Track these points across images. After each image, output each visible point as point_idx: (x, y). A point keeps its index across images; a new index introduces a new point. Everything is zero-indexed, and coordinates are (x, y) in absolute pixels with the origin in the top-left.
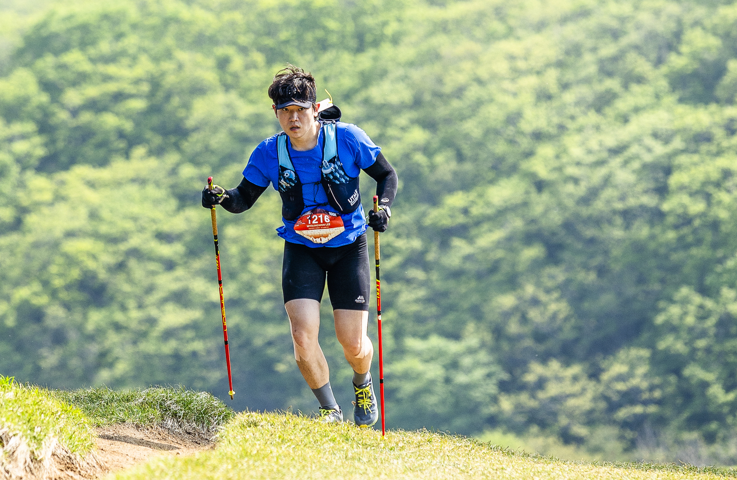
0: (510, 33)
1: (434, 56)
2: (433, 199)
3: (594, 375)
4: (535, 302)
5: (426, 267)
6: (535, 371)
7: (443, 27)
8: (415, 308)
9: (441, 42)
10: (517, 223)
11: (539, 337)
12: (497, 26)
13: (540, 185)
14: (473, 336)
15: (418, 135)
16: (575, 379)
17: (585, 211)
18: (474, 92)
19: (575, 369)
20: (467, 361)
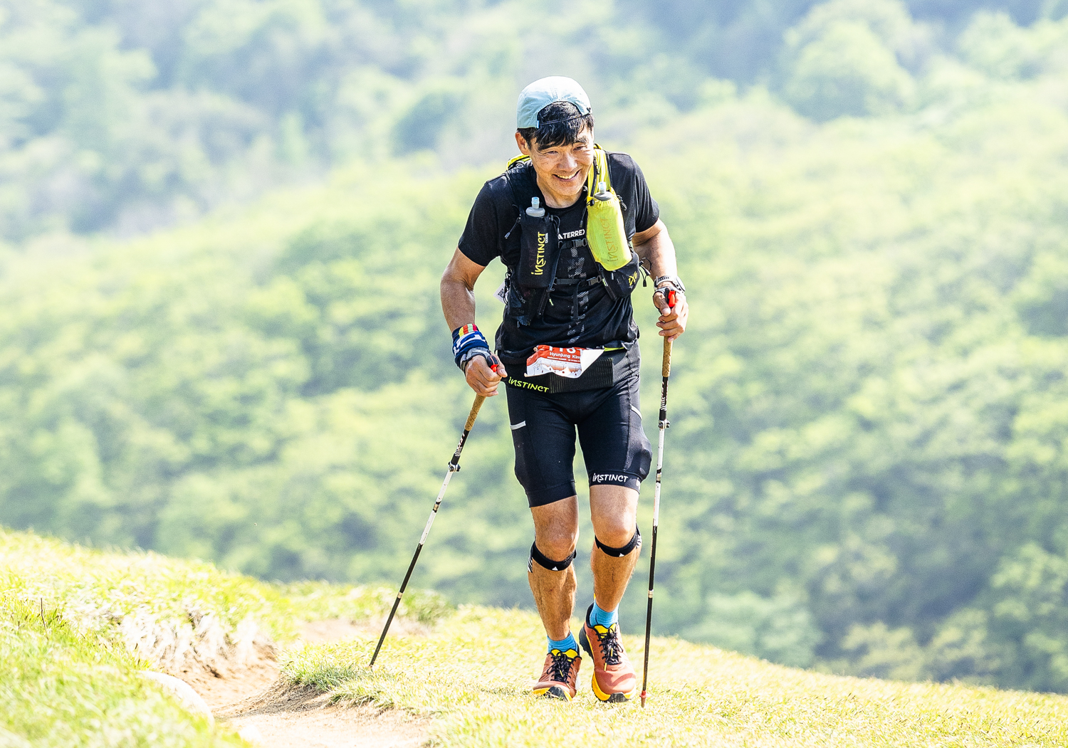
0: (837, 252)
1: (748, 276)
2: (745, 438)
3: (924, 640)
4: (858, 557)
5: (737, 515)
6: (856, 635)
7: (764, 245)
8: (723, 563)
9: (758, 261)
10: (840, 469)
11: (863, 595)
12: (821, 244)
13: (866, 425)
14: (788, 594)
15: (730, 365)
16: (902, 646)
17: (919, 456)
18: (794, 319)
19: (903, 634)
20: (780, 623)
